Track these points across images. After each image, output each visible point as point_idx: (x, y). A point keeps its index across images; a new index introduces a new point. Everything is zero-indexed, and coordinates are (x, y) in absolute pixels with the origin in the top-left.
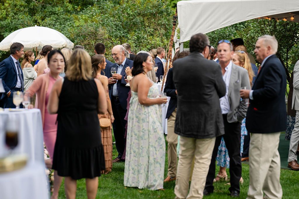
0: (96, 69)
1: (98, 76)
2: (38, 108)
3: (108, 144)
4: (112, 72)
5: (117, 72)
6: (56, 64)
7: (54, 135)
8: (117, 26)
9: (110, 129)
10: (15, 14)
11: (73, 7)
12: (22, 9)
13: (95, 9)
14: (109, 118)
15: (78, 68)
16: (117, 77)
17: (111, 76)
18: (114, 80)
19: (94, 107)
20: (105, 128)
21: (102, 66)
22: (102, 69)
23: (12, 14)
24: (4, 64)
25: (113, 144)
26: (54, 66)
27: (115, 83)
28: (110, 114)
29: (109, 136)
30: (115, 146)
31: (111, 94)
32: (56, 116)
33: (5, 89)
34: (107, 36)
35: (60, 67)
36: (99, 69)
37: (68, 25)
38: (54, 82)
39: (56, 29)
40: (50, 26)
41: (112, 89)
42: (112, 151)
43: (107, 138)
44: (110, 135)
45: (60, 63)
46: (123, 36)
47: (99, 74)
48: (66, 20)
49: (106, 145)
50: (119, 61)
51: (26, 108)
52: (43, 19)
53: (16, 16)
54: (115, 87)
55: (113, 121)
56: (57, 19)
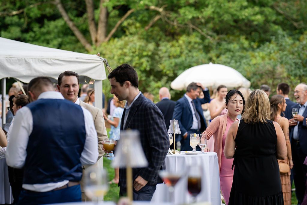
0: (276, 109)
1: (279, 117)
2: (215, 151)
3: (286, 191)
4: (294, 113)
5: (299, 113)
6: (235, 105)
7: (230, 181)
8: (296, 64)
9: (288, 176)
10: (190, 51)
11: (250, 44)
12: (196, 46)
13: (273, 46)
14: (288, 164)
15: (255, 110)
16: (298, 118)
17: (292, 117)
18: (295, 121)
19: (272, 151)
20: (283, 174)
21: (282, 107)
22: (282, 110)
23: (186, 51)
24: (179, 105)
25: (292, 191)
26: (232, 107)
27: (296, 125)
28: (289, 159)
29: (288, 183)
30: (294, 193)
31: (291, 137)
32: (232, 160)
33: (181, 131)
34: (285, 75)
35: (239, 109)
36: (278, 110)
37: (244, 63)
38: (232, 123)
39: (231, 67)
40: (225, 63)
41: (293, 131)
42: (291, 199)
43: (285, 184)
44: (288, 181)
45: (239, 105)
46: (303, 75)
47: (279, 115)
48: (242, 57)
49: (285, 193)
50: (300, 100)
51: (203, 151)
52: (218, 56)
53: (190, 54)
54: (296, 129)
55: (292, 167)
56: (232, 57)
